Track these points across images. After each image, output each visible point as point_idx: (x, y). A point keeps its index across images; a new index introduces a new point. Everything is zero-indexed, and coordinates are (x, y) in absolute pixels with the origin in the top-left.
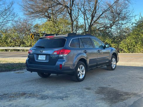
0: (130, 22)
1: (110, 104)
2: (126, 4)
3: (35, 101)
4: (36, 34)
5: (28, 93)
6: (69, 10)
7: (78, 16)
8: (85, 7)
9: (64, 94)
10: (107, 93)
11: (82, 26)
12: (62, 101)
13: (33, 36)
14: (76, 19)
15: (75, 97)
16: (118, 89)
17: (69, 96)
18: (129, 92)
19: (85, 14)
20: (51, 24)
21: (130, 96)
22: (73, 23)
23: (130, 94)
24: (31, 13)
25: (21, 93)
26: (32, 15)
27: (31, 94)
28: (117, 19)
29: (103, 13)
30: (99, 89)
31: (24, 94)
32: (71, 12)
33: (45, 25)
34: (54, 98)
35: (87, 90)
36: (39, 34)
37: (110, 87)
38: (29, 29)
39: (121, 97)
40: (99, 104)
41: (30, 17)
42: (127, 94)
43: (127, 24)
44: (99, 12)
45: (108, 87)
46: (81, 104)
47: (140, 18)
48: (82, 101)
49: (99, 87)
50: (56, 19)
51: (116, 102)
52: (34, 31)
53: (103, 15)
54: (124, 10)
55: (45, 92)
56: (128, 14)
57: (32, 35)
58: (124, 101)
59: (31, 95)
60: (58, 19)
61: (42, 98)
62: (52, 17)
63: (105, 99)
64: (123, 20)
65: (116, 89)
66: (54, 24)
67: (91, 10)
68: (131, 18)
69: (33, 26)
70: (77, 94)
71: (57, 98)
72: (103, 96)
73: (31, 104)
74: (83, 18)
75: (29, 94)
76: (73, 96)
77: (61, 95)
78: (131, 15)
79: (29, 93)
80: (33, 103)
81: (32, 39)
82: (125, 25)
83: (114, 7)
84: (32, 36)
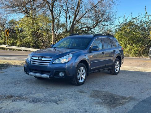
0: (112, 24)
1: (109, 109)
2: (110, 5)
3: (25, 104)
4: (11, 30)
5: (15, 95)
6: (51, 7)
7: (60, 14)
8: (68, 4)
9: (57, 97)
10: (102, 97)
11: (63, 25)
12: (57, 104)
13: (8, 33)
14: (58, 17)
15: (69, 100)
16: (113, 93)
17: (62, 99)
18: (125, 96)
19: (66, 12)
20: (29, 21)
21: (127, 100)
22: (54, 21)
23: (126, 98)
24: (7, 6)
25: (7, 95)
26: (9, 9)
27: (19, 96)
28: (100, 20)
29: (86, 13)
30: (93, 92)
31: (11, 97)
32: (52, 9)
33: (22, 21)
34: (47, 101)
35: (81, 94)
36: (15, 30)
37: (104, 90)
38: (4, 25)
39: (119, 101)
40: (98, 109)
41: (6, 11)
42: (123, 98)
43: (109, 26)
44: (82, 11)
45: (102, 90)
46: (79, 108)
47: (124, 20)
48: (79, 105)
49: (93, 91)
50: (35, 15)
51: (115, 107)
52: (9, 27)
53: (86, 15)
54: (107, 11)
55: (35, 95)
56: (111, 15)
57: (7, 31)
58: (123, 106)
59: (20, 98)
60: (37, 15)
61: (33, 101)
62: (30, 12)
63: (102, 103)
64: (106, 21)
65: (111, 92)
66: (33, 21)
67: (74, 8)
68: (114, 20)
69: (8, 21)
70: (71, 98)
71: (50, 102)
72: (99, 100)
73: (22, 108)
74: (65, 16)
75: (17, 97)
76: (68, 100)
77: (54, 98)
78: (114, 17)
79: (17, 95)
80: (24, 107)
81: (7, 35)
82: (108, 26)
83: (98, 7)
84: (6, 33)
